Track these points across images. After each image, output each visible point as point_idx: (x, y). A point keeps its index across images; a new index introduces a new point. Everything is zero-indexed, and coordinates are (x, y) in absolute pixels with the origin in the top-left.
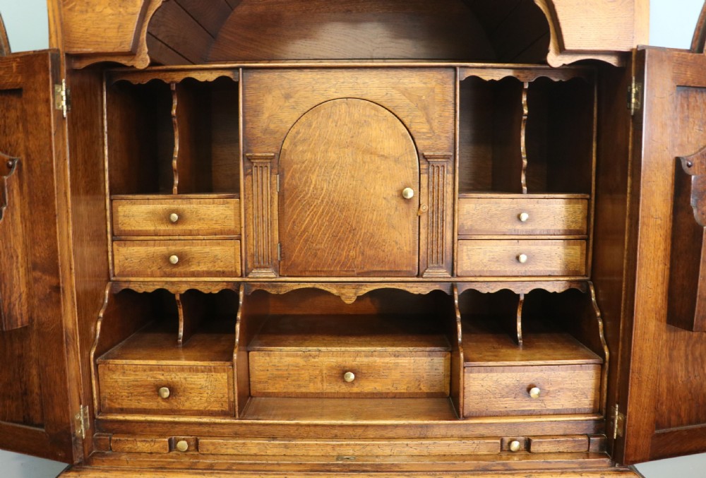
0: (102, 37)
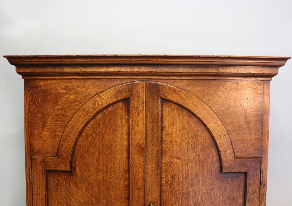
0: (46, 151)
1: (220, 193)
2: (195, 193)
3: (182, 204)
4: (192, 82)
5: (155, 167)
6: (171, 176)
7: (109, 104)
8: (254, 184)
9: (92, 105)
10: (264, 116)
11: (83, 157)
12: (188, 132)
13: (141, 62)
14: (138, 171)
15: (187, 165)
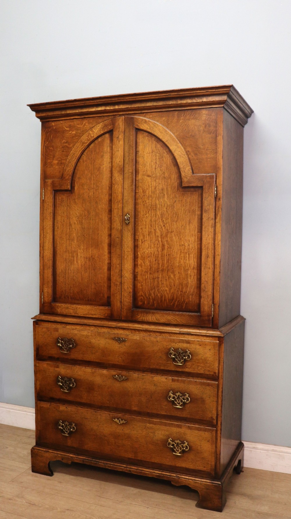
0: (55, 175)
1: (181, 205)
2: (161, 205)
3: (151, 214)
4: (160, 114)
5: (130, 183)
6: (143, 191)
7: (98, 135)
8: (209, 197)
9: (87, 137)
10: (217, 138)
11: (80, 178)
12: (156, 154)
13: (119, 101)
14: (118, 187)
15: (155, 181)
